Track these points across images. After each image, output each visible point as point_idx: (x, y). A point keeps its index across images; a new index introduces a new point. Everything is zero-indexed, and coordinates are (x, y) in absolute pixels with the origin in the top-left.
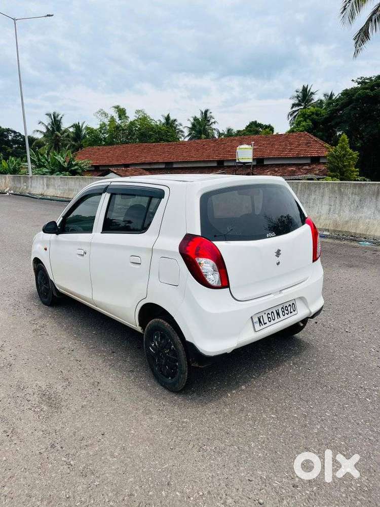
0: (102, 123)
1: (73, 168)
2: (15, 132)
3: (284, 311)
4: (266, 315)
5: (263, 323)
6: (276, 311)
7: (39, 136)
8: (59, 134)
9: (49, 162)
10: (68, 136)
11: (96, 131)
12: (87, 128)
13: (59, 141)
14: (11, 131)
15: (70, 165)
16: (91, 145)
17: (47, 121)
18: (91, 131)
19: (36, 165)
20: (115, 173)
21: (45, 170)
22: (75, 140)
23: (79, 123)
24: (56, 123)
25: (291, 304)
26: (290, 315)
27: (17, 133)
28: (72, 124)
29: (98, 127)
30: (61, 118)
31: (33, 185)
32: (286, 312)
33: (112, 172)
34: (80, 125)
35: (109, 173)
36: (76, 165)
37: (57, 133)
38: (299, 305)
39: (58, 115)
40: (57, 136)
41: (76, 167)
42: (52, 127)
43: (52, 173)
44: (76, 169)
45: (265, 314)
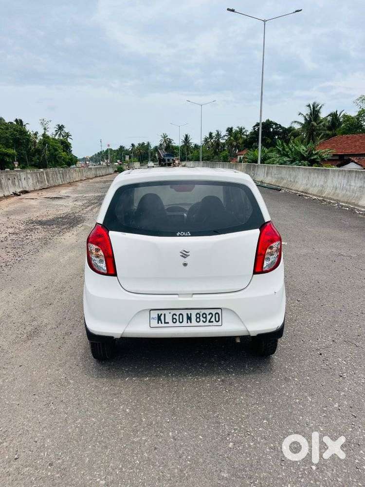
0: (361, 110)
1: (312, 158)
2: (276, 124)
3: (199, 318)
4: (171, 315)
5: (163, 322)
6: (187, 314)
7: (297, 127)
8: (315, 124)
9: (292, 152)
10: (324, 125)
11: (353, 118)
12: (344, 116)
13: (314, 130)
14: (273, 123)
15: (311, 154)
16: (344, 133)
17: (306, 111)
18: (347, 118)
19: (281, 154)
20: (355, 163)
21: (286, 159)
22: (330, 128)
23: (337, 112)
24: (315, 112)
25: (214, 314)
26: (207, 323)
27: (278, 125)
28: (329, 113)
29: (357, 114)
30: (320, 108)
31: (258, 173)
32: (202, 318)
33: (353, 161)
34: (338, 113)
35: (349, 163)
36: (316, 154)
37: (313, 123)
38: (225, 316)
39: (318, 105)
40: (313, 125)
41: (315, 157)
42: (310, 118)
43: (292, 162)
44: (315, 159)
45: (170, 313)
